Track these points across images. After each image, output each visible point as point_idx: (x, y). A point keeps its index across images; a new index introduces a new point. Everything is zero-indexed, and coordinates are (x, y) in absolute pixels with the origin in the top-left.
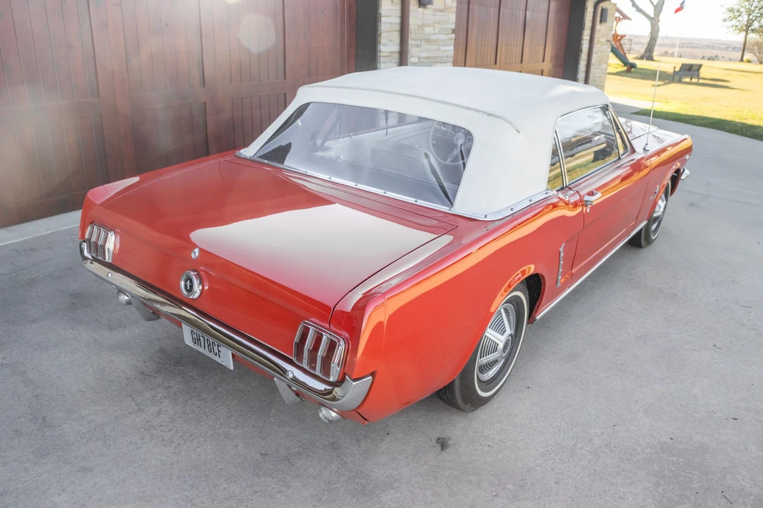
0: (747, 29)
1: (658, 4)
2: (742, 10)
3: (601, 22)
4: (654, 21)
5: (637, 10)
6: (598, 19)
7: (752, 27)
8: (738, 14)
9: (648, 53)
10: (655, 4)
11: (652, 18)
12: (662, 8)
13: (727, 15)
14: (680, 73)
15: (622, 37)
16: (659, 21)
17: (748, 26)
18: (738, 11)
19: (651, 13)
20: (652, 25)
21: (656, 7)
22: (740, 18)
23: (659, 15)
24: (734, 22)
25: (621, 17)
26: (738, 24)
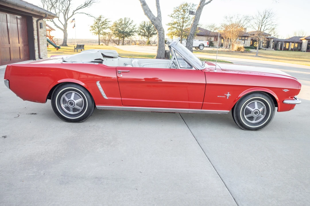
0: (99, 33)
1: (65, 24)
2: (96, 26)
3: (40, 28)
4: (65, 31)
5: (57, 27)
6: (39, 27)
7: (100, 33)
8: (94, 28)
9: (65, 44)
10: (64, 24)
11: (64, 30)
12: (67, 26)
13: (91, 28)
14: (77, 48)
15: (53, 37)
16: (66, 31)
17: (99, 32)
18: (94, 27)
19: (62, 27)
20: (64, 32)
21: (64, 26)
22: (95, 30)
23: (66, 29)
24: (94, 31)
25: (51, 29)
26: (95, 31)
